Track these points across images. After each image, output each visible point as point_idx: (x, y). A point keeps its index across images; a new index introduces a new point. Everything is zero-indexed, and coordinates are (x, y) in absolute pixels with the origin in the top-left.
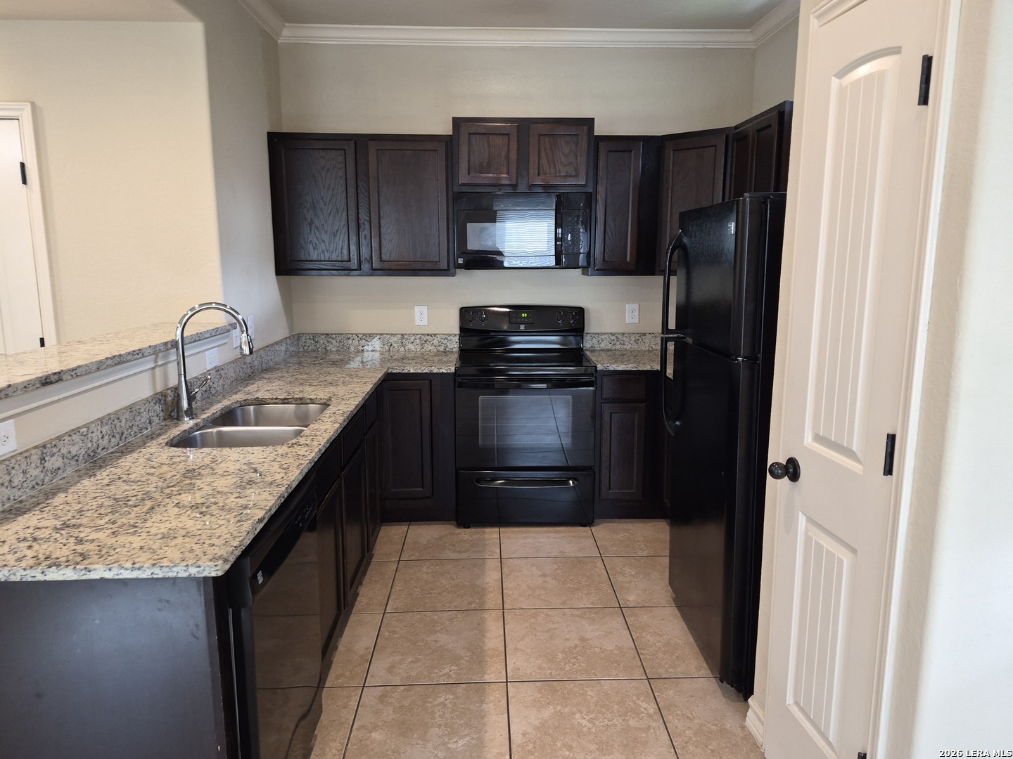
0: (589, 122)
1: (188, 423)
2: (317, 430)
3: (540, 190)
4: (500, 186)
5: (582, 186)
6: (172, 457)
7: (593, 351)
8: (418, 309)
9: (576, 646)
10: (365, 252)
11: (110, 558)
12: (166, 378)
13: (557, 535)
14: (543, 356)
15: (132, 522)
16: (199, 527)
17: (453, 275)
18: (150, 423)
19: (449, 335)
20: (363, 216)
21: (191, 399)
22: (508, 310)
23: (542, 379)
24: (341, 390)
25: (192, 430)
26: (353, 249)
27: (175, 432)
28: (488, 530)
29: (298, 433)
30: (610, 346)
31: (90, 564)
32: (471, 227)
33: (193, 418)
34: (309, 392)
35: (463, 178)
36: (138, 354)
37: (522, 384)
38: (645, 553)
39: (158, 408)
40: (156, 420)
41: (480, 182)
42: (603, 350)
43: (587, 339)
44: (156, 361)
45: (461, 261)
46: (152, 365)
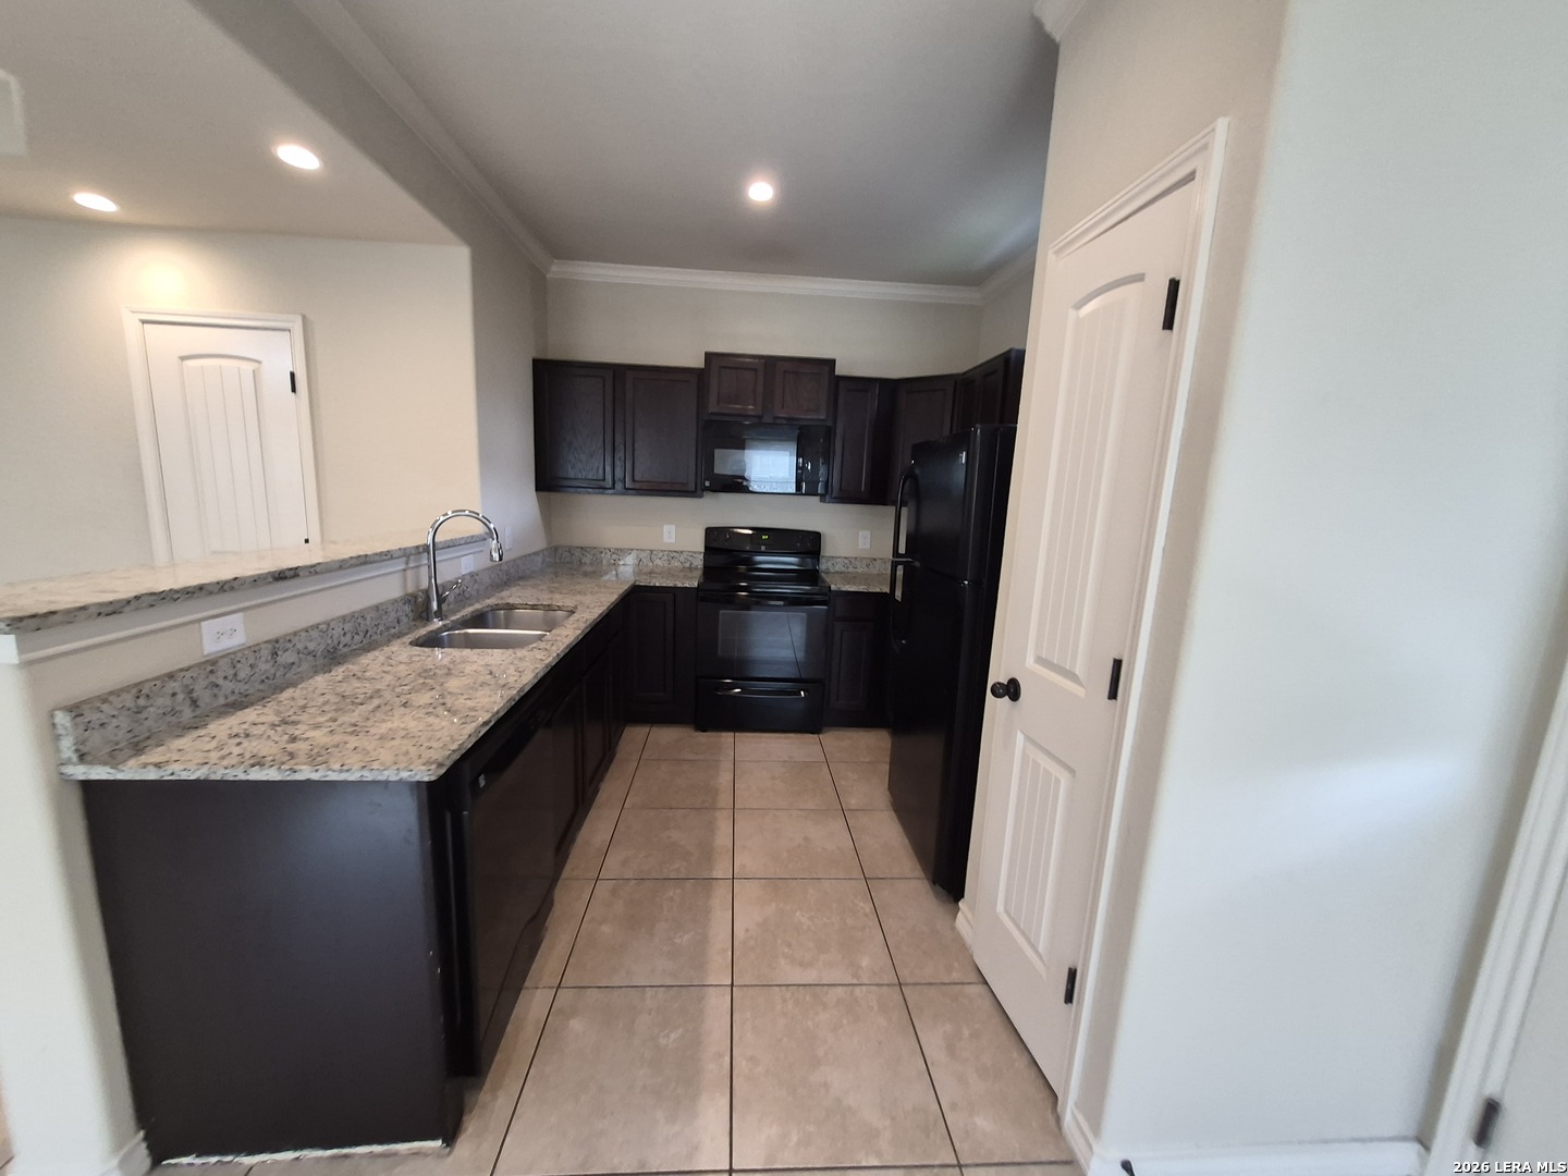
0: (832, 363)
1: (437, 624)
2: (559, 635)
3: (784, 422)
4: (747, 417)
5: (823, 420)
6: (411, 657)
7: (827, 573)
8: (666, 528)
9: (800, 846)
10: (619, 473)
11: (320, 758)
12: (417, 579)
13: (786, 741)
14: (782, 576)
15: (353, 721)
16: (421, 728)
17: (701, 496)
18: (398, 622)
19: (695, 553)
20: (619, 440)
21: (441, 600)
22: (750, 532)
23: (779, 597)
24: (588, 599)
25: (441, 630)
26: (608, 469)
27: (423, 631)
28: (723, 734)
29: (540, 638)
30: (843, 569)
31: (296, 764)
32: (718, 453)
33: (442, 620)
34: (559, 600)
35: (713, 407)
36: (387, 556)
37: (760, 601)
38: (867, 760)
39: (407, 608)
40: (405, 620)
41: (726, 411)
42: (837, 572)
43: (823, 561)
44: (407, 563)
45: (707, 484)
46: (402, 567)
